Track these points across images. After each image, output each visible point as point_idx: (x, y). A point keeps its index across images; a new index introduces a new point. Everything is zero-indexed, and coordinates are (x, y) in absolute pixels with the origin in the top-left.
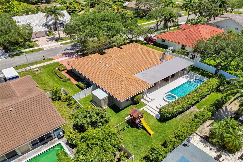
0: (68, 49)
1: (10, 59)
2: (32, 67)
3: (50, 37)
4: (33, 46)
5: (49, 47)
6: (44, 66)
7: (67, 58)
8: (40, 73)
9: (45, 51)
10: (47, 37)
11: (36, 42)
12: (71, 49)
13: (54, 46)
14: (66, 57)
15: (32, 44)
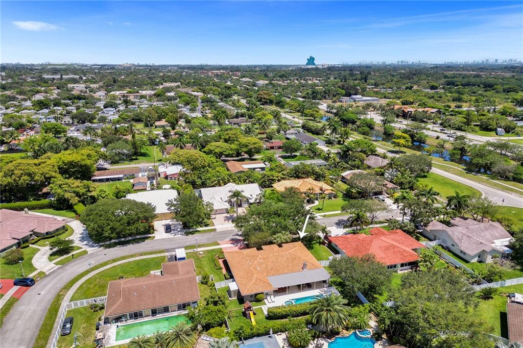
0: (238, 235)
1: (186, 237)
2: (199, 249)
3: (228, 215)
4: (209, 225)
5: (222, 229)
6: (208, 250)
7: (232, 245)
8: (203, 257)
9: (217, 233)
10: (226, 215)
11: (213, 220)
12: (240, 236)
13: (227, 228)
14: (232, 243)
15: (208, 222)
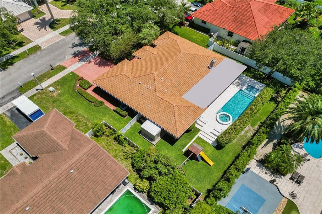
0: (76, 45)
2: (44, 85)
3: (38, 20)
4: (22, 42)
5: (46, 41)
6: (58, 81)
7: (83, 63)
8: (60, 95)
9: (45, 52)
10: (33, 20)
11: (21, 33)
12: (81, 45)
13: (53, 39)
14: (80, 60)
15: (18, 38)
